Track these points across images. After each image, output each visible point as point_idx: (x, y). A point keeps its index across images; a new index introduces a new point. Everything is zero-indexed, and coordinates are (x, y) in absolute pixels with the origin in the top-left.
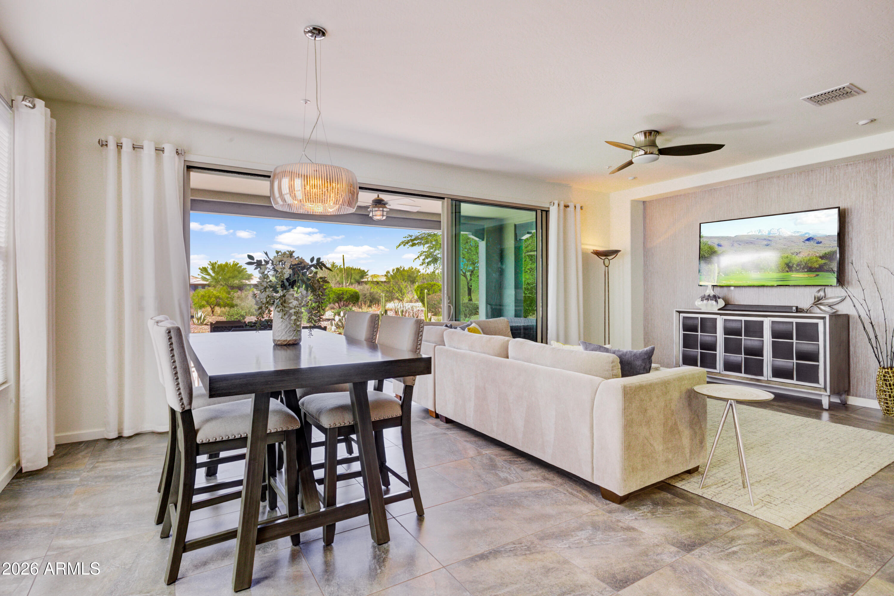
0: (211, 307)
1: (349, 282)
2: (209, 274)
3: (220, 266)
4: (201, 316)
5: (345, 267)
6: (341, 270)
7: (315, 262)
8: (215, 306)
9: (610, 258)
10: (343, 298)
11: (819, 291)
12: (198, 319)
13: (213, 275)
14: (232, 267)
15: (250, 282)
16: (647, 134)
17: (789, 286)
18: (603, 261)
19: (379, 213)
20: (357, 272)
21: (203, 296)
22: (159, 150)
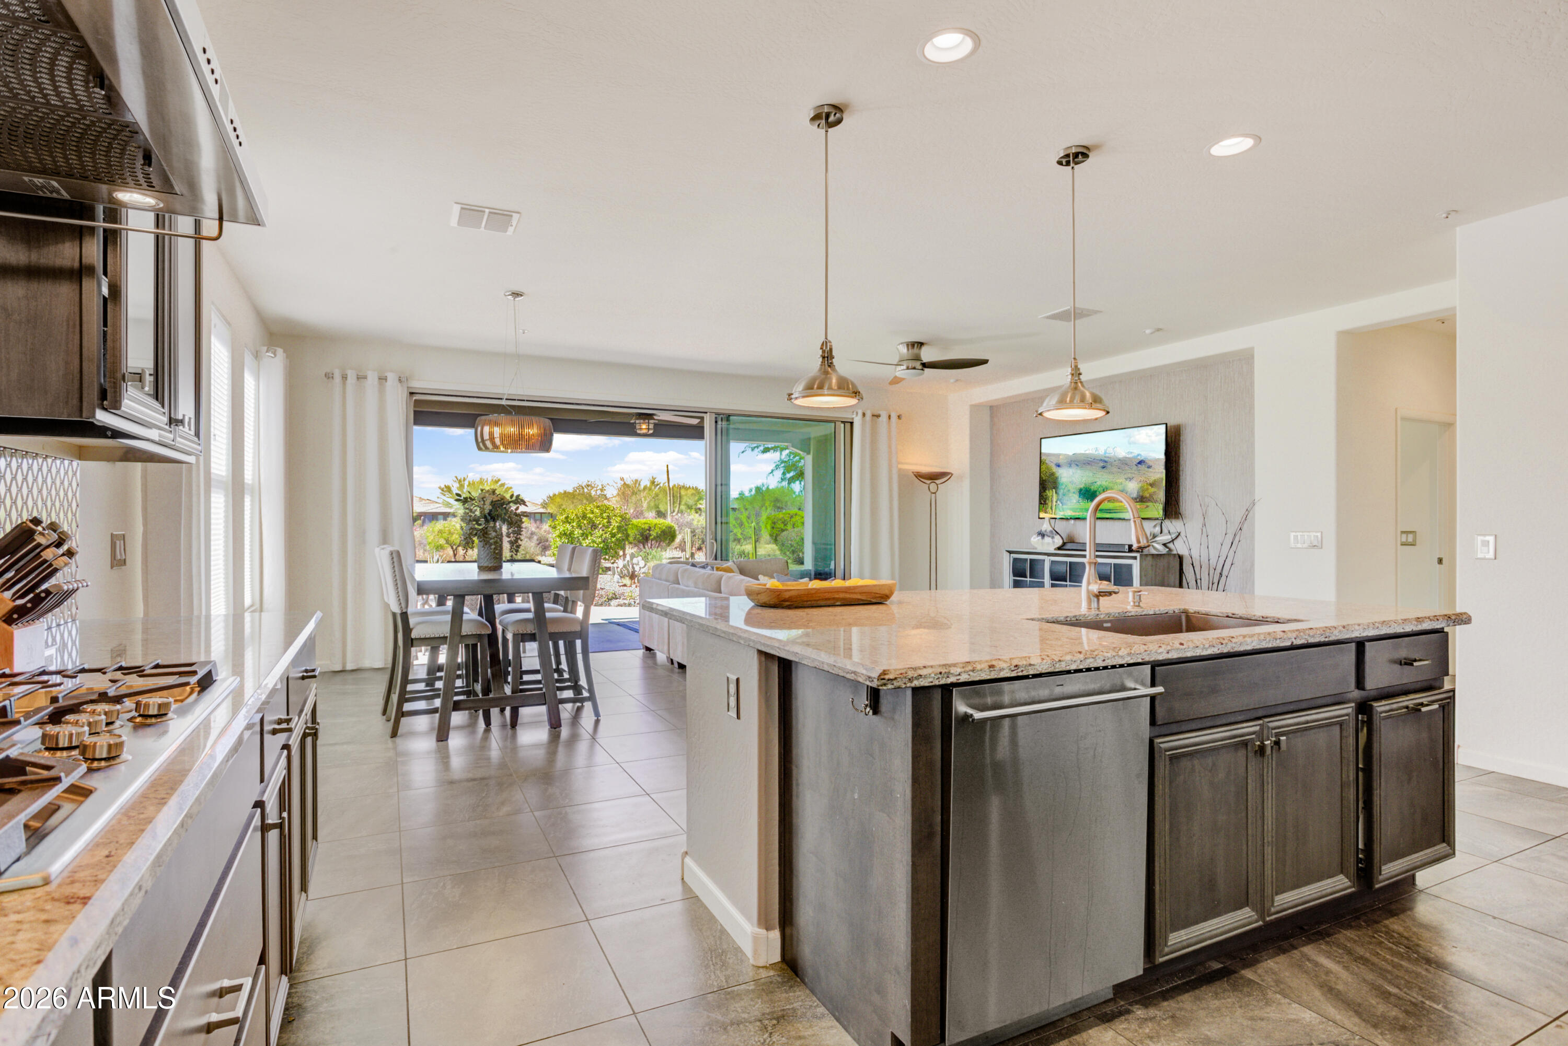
0: (452, 548)
1: (676, 510)
5: (671, 486)
6: (663, 490)
7: (514, 498)
8: (459, 546)
9: (938, 482)
10: (650, 535)
11: (1155, 526)
16: (910, 347)
17: (1124, 519)
18: (927, 486)
19: (644, 426)
20: (690, 492)
21: (440, 532)
22: (383, 379)
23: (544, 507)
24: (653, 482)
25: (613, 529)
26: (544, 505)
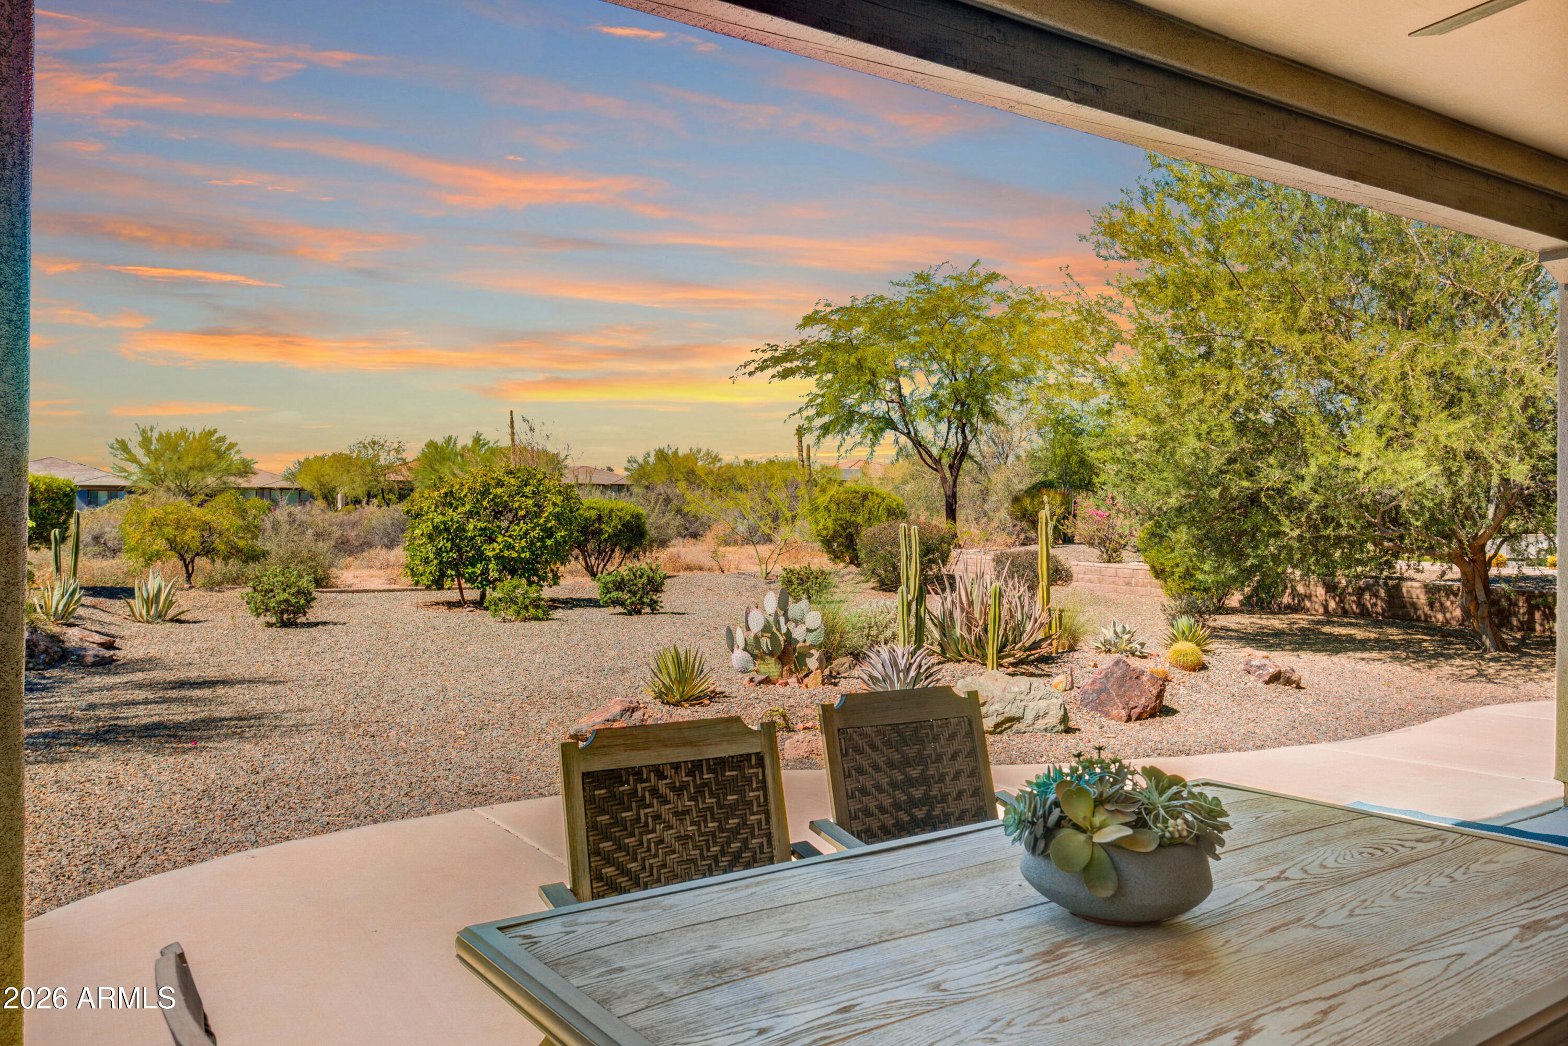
0: (182, 558)
2: (134, 460)
3: (164, 438)
4: (159, 590)
8: (197, 554)
12: (150, 602)
13: (145, 460)
14: (200, 441)
15: (248, 482)
23: (287, 479)
24: (477, 440)
25: (547, 520)
26: (291, 476)
